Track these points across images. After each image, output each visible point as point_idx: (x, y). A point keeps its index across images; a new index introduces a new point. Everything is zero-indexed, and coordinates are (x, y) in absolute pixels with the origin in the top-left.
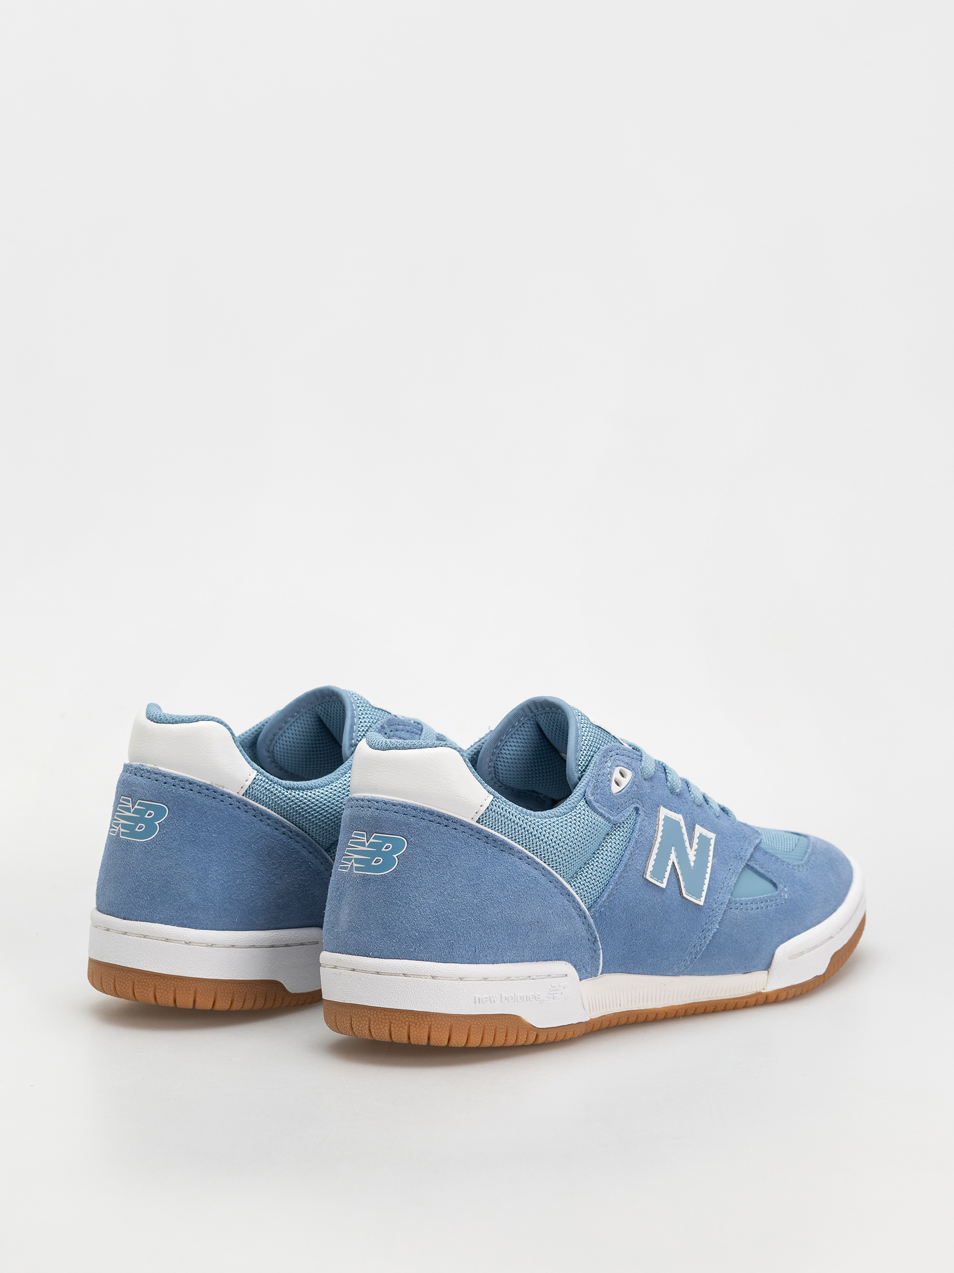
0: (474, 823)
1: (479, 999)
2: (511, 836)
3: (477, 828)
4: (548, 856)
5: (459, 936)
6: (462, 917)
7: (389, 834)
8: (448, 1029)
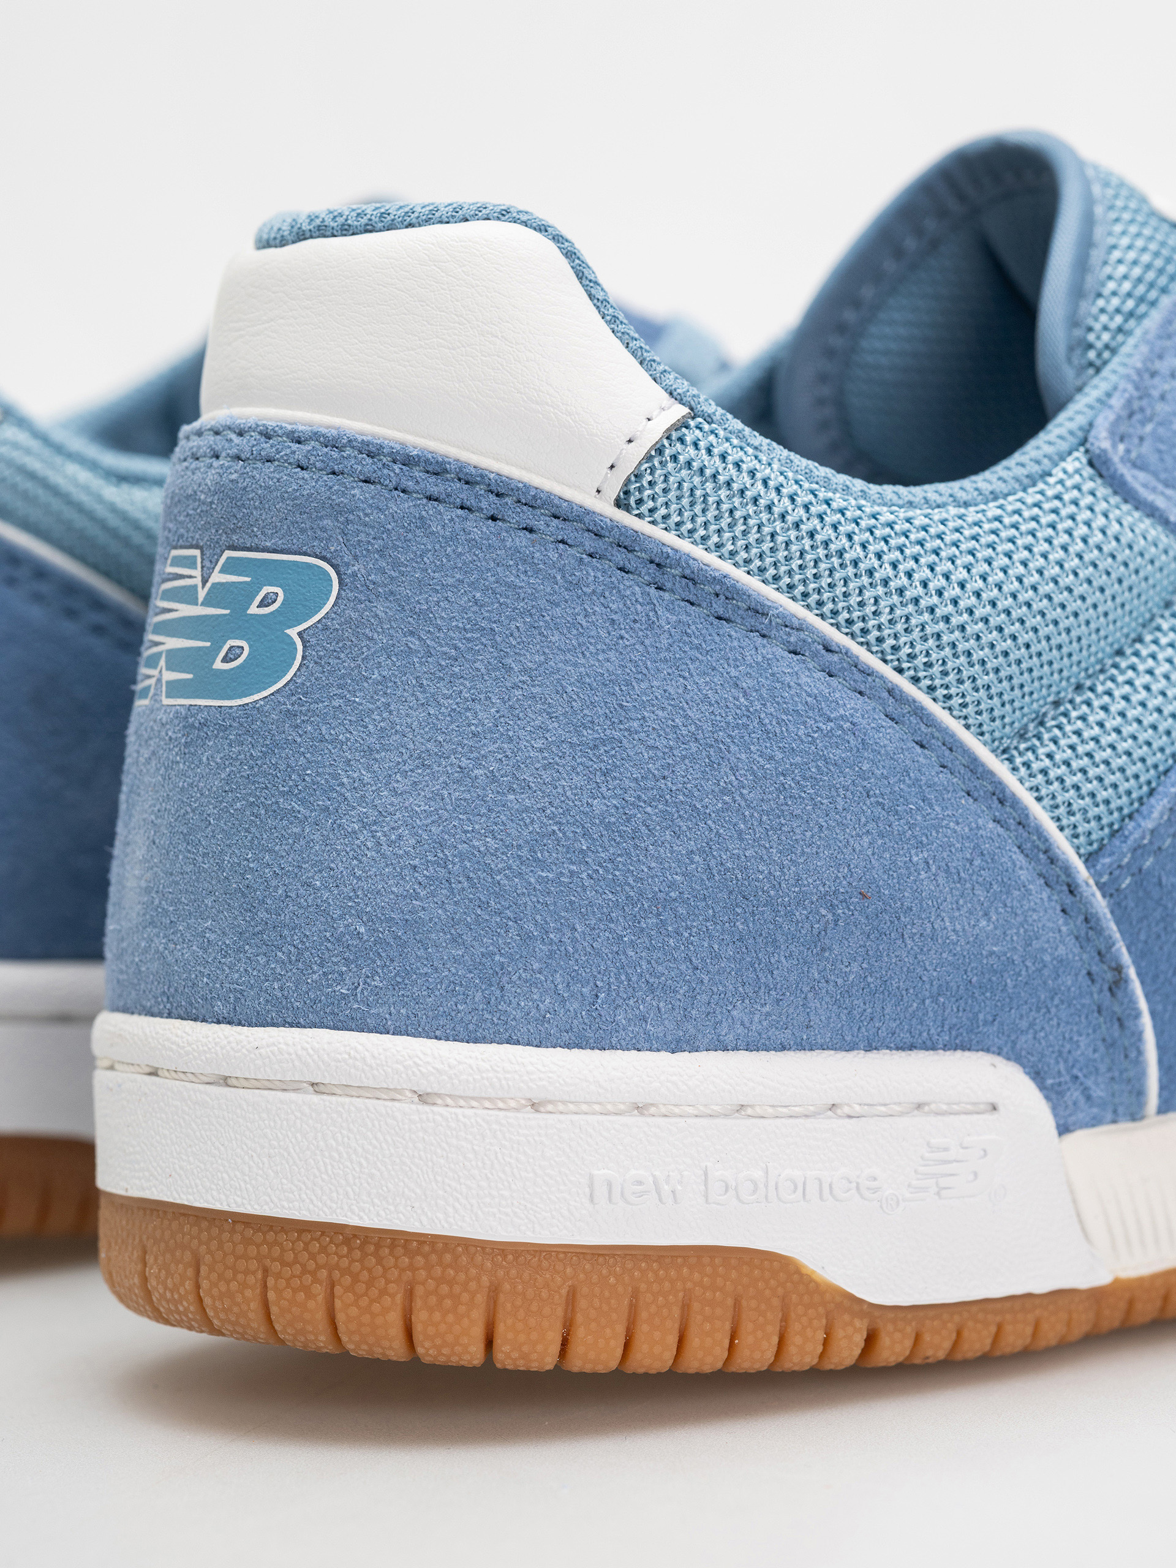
0: (605, 508)
1: (610, 1185)
2: (758, 563)
3: (616, 526)
4: (912, 645)
5: (526, 938)
6: (542, 864)
7: (275, 551)
8: (480, 1299)
